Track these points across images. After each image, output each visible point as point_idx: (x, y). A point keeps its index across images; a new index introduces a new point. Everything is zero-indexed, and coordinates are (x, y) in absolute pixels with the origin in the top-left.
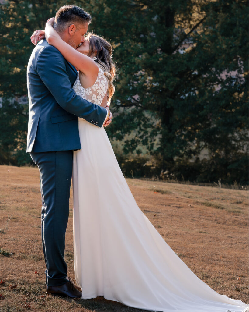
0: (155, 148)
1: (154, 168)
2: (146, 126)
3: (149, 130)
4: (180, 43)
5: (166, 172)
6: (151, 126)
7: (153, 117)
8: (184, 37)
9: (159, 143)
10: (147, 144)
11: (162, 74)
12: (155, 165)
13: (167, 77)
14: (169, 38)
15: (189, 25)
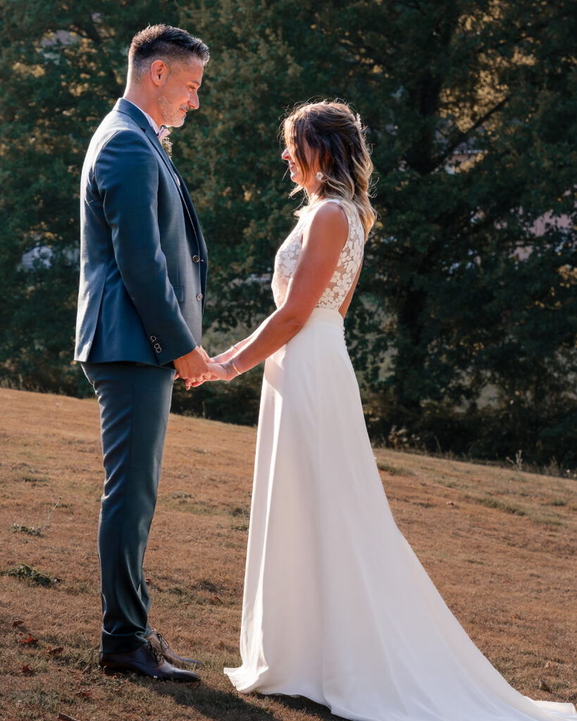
0: (383, 376)
1: (377, 419)
2: (364, 329)
3: (371, 337)
4: (449, 152)
5: (402, 431)
6: (375, 328)
7: (380, 309)
8: (458, 138)
9: (392, 366)
10: (364, 368)
11: (404, 217)
12: (380, 414)
13: (415, 223)
14: (426, 138)
15: (470, 113)
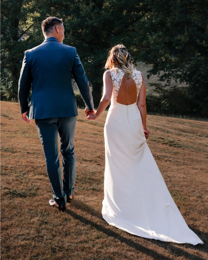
0: (10, 87)
1: (8, 97)
2: (5, 77)
3: (7, 78)
4: (22, 35)
5: (14, 99)
6: (8, 76)
7: (8, 72)
8: (24, 33)
9: (12, 85)
10: (5, 85)
11: (14, 51)
12: (9, 95)
13: (16, 53)
14: (17, 33)
15: (26, 26)
